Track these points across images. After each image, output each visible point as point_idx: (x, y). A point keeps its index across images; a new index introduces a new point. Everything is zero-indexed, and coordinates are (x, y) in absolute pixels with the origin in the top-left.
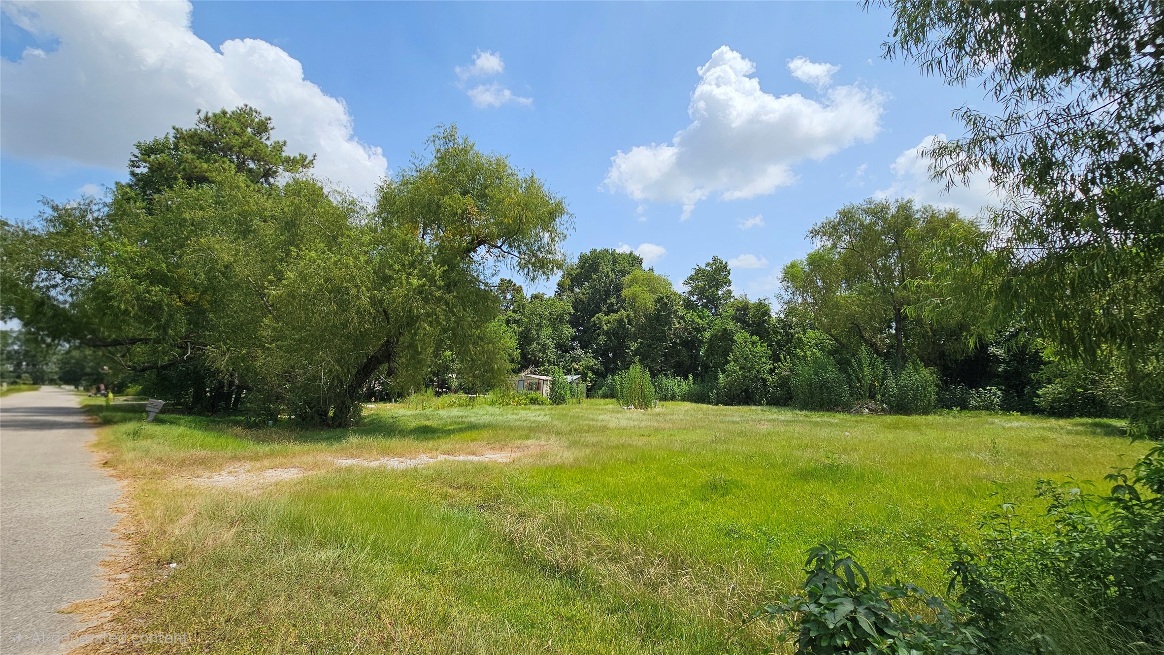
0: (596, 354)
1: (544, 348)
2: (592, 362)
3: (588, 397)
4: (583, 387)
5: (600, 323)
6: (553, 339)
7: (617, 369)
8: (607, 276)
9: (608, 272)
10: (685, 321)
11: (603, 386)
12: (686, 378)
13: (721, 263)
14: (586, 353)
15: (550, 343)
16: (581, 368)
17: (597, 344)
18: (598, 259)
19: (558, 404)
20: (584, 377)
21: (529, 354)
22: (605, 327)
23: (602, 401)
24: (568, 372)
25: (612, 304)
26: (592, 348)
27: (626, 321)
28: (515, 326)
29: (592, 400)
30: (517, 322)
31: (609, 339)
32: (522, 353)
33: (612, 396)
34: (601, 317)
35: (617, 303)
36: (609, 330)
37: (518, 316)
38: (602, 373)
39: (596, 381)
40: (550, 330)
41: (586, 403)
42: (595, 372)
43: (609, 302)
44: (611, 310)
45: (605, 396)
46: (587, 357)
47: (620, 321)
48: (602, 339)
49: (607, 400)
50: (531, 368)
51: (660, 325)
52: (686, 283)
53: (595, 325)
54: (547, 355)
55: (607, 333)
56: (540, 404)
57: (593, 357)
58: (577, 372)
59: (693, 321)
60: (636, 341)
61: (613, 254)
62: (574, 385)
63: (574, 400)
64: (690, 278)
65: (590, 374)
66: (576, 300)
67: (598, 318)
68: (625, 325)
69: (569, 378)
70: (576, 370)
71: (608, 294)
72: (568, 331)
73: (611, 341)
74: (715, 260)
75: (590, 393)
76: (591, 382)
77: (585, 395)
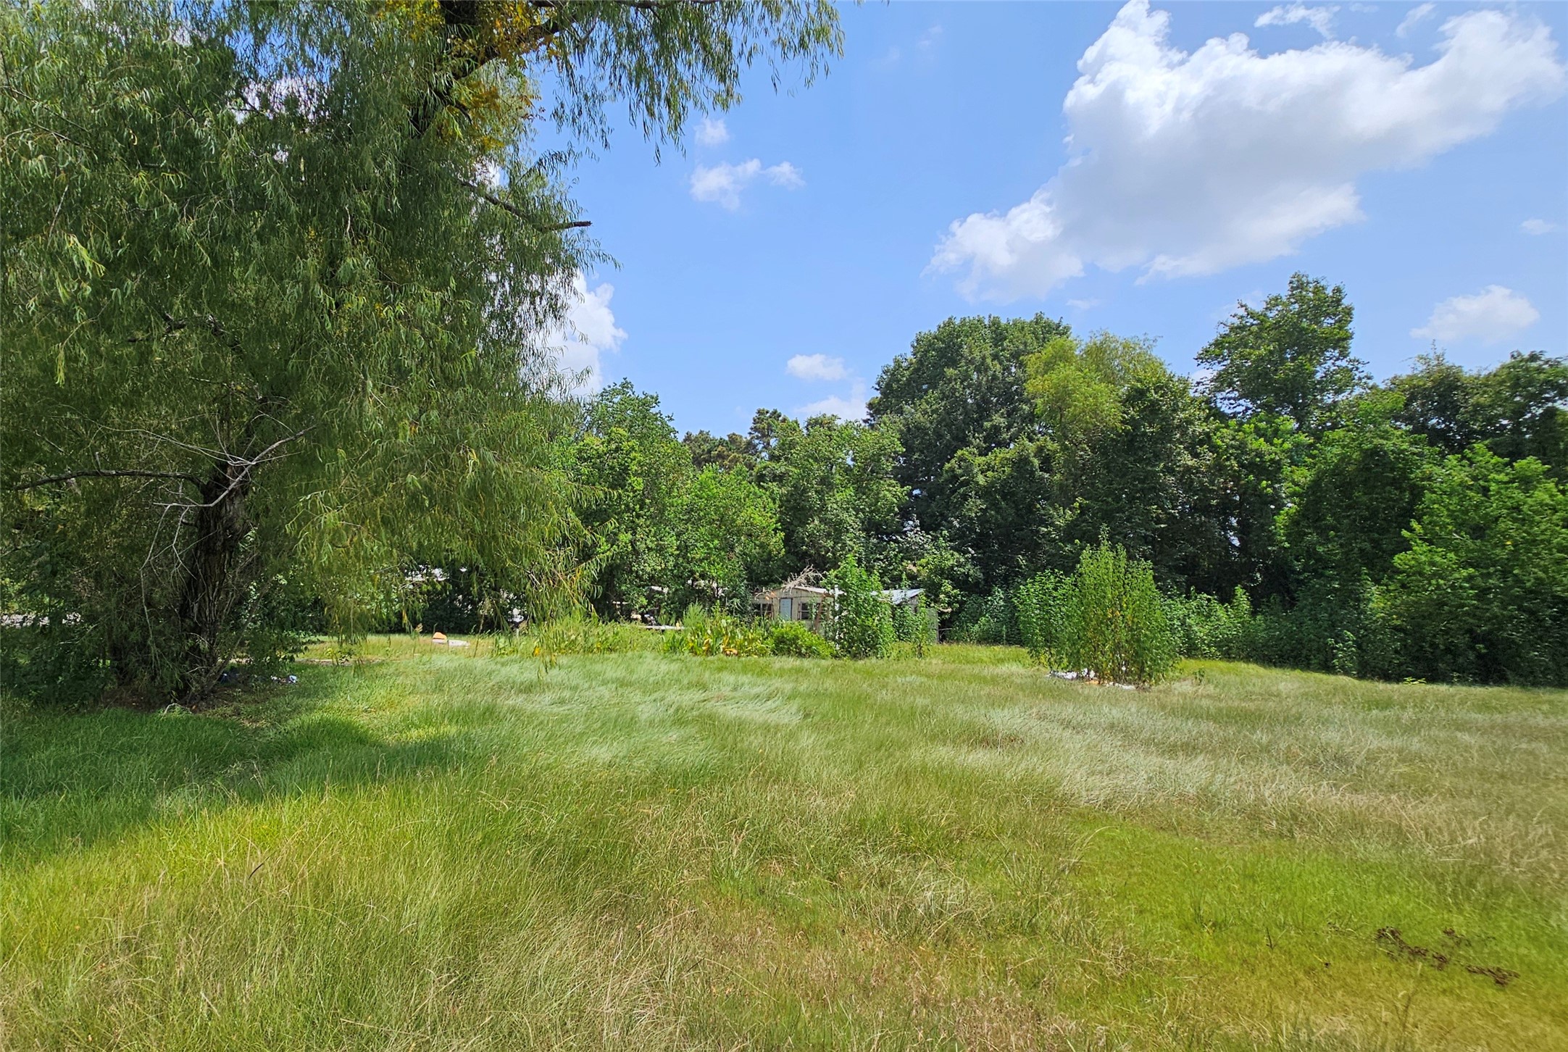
0: (960, 541)
1: (837, 529)
2: (951, 559)
3: (942, 639)
4: (930, 616)
5: (968, 470)
6: (857, 510)
7: (1017, 574)
8: (982, 368)
9: (984, 358)
10: (1214, 448)
11: (981, 615)
12: (1226, 598)
13: (1318, 290)
14: (935, 539)
15: (850, 518)
16: (925, 573)
17: (962, 518)
18: (958, 337)
19: (855, 656)
20: (933, 591)
21: (803, 543)
22: (981, 480)
23: (984, 652)
24: (895, 582)
25: (996, 429)
26: (950, 527)
27: (1036, 462)
28: (774, 486)
29: (955, 646)
30: (779, 479)
31: (994, 505)
32: (786, 541)
33: (1011, 640)
34: (970, 458)
35: (1009, 428)
36: (992, 484)
37: (780, 468)
38: (977, 583)
39: (962, 603)
40: (851, 491)
41: (940, 657)
42: (961, 582)
43: (987, 424)
44: (994, 440)
45: (990, 638)
46: (938, 548)
47: (1021, 463)
48: (974, 506)
49: (999, 650)
50: (810, 573)
51: (1141, 460)
52: (1205, 357)
53: (955, 477)
54: (845, 544)
55: (985, 493)
56: (800, 655)
57: (952, 548)
58: (914, 581)
59: (1242, 447)
60: (1067, 504)
61: (995, 323)
62: (909, 610)
63: (907, 646)
64: (1218, 344)
65: (947, 586)
66: (909, 429)
67: (962, 459)
68: (1032, 473)
69: (897, 595)
70: (912, 577)
71: (984, 410)
72: (892, 492)
73: (998, 510)
74: (1299, 285)
75: (948, 629)
76: (950, 604)
77: (935, 634)
